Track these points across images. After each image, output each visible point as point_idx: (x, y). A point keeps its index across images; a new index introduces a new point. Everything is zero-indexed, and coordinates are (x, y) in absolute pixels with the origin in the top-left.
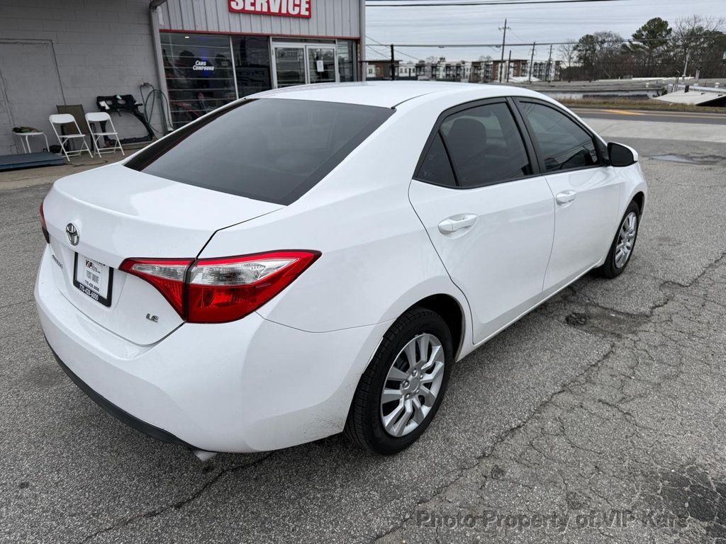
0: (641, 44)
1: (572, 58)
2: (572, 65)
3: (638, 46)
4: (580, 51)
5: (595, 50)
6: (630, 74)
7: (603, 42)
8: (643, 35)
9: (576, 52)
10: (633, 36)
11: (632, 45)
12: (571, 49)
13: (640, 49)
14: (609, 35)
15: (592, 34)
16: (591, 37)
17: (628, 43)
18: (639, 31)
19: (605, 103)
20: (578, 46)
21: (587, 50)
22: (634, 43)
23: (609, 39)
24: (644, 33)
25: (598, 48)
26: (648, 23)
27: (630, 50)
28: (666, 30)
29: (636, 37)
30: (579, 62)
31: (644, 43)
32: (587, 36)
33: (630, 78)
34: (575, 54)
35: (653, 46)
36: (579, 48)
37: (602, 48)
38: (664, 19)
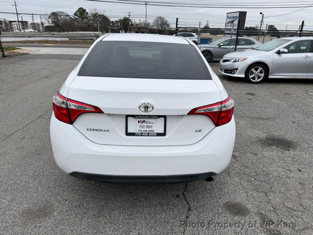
0: (78, 18)
1: (49, 22)
2: (50, 25)
3: (77, 19)
4: (52, 19)
5: (58, 19)
6: (77, 30)
7: (61, 16)
8: (78, 14)
9: (50, 19)
10: (74, 14)
11: (74, 18)
12: (48, 18)
13: (78, 20)
14: (63, 13)
15: (55, 12)
16: (55, 13)
17: (73, 17)
18: (76, 12)
19: (84, 42)
20: (50, 16)
21: (55, 19)
22: (75, 17)
23: (63, 14)
24: (78, 13)
25: (59, 18)
26: (79, 9)
27: (74, 20)
28: (86, 13)
29: (76, 14)
30: (52, 24)
31: (79, 17)
32: (53, 12)
33: (78, 32)
34: (50, 20)
35: (83, 19)
36: (51, 18)
37: (61, 18)
38: (84, 8)
